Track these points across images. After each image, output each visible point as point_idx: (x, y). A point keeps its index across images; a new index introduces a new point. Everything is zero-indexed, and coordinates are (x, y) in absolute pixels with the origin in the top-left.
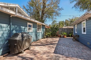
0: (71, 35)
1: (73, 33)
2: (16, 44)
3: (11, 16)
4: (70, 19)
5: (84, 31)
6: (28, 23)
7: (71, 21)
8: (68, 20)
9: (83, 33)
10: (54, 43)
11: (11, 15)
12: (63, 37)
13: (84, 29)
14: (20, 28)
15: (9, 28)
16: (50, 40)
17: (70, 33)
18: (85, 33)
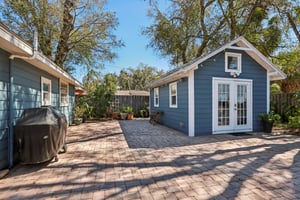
0: (144, 113)
1: (149, 108)
2: (46, 137)
3: (12, 57)
4: (132, 70)
5: (174, 103)
6: (42, 78)
7: (135, 77)
8: (128, 72)
9: (171, 106)
10: (113, 132)
11: (10, 54)
12: (127, 119)
13: (174, 98)
14: (28, 93)
15: (5, 93)
16: (96, 126)
17: (140, 107)
18: (176, 106)
